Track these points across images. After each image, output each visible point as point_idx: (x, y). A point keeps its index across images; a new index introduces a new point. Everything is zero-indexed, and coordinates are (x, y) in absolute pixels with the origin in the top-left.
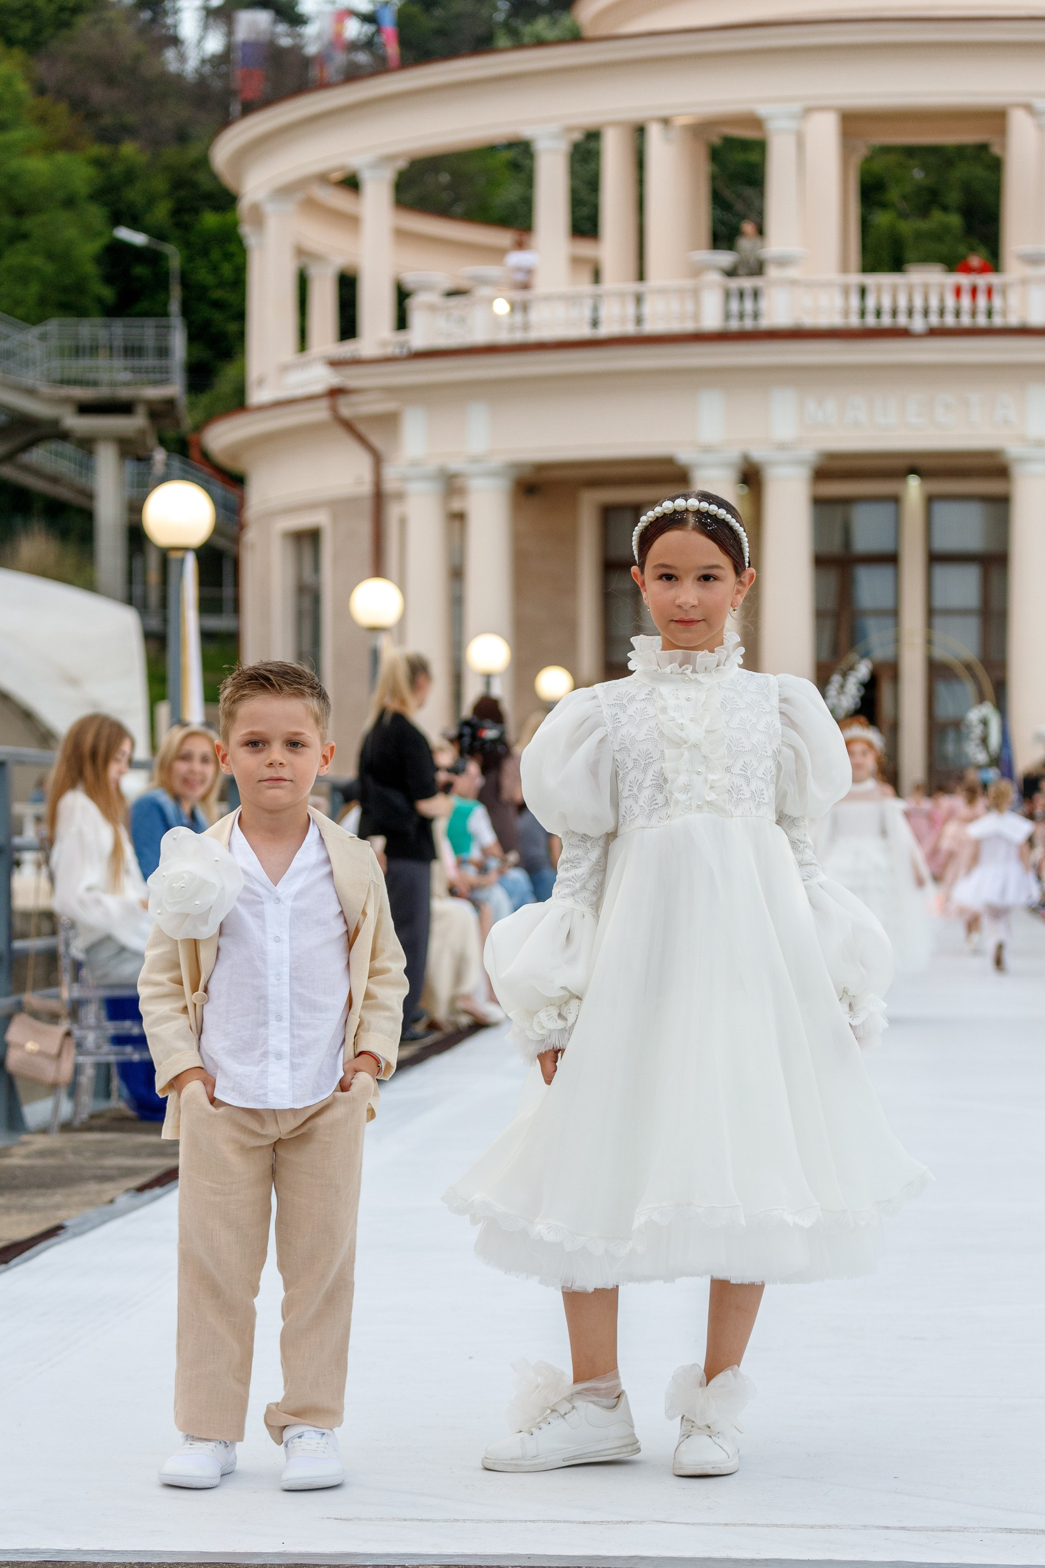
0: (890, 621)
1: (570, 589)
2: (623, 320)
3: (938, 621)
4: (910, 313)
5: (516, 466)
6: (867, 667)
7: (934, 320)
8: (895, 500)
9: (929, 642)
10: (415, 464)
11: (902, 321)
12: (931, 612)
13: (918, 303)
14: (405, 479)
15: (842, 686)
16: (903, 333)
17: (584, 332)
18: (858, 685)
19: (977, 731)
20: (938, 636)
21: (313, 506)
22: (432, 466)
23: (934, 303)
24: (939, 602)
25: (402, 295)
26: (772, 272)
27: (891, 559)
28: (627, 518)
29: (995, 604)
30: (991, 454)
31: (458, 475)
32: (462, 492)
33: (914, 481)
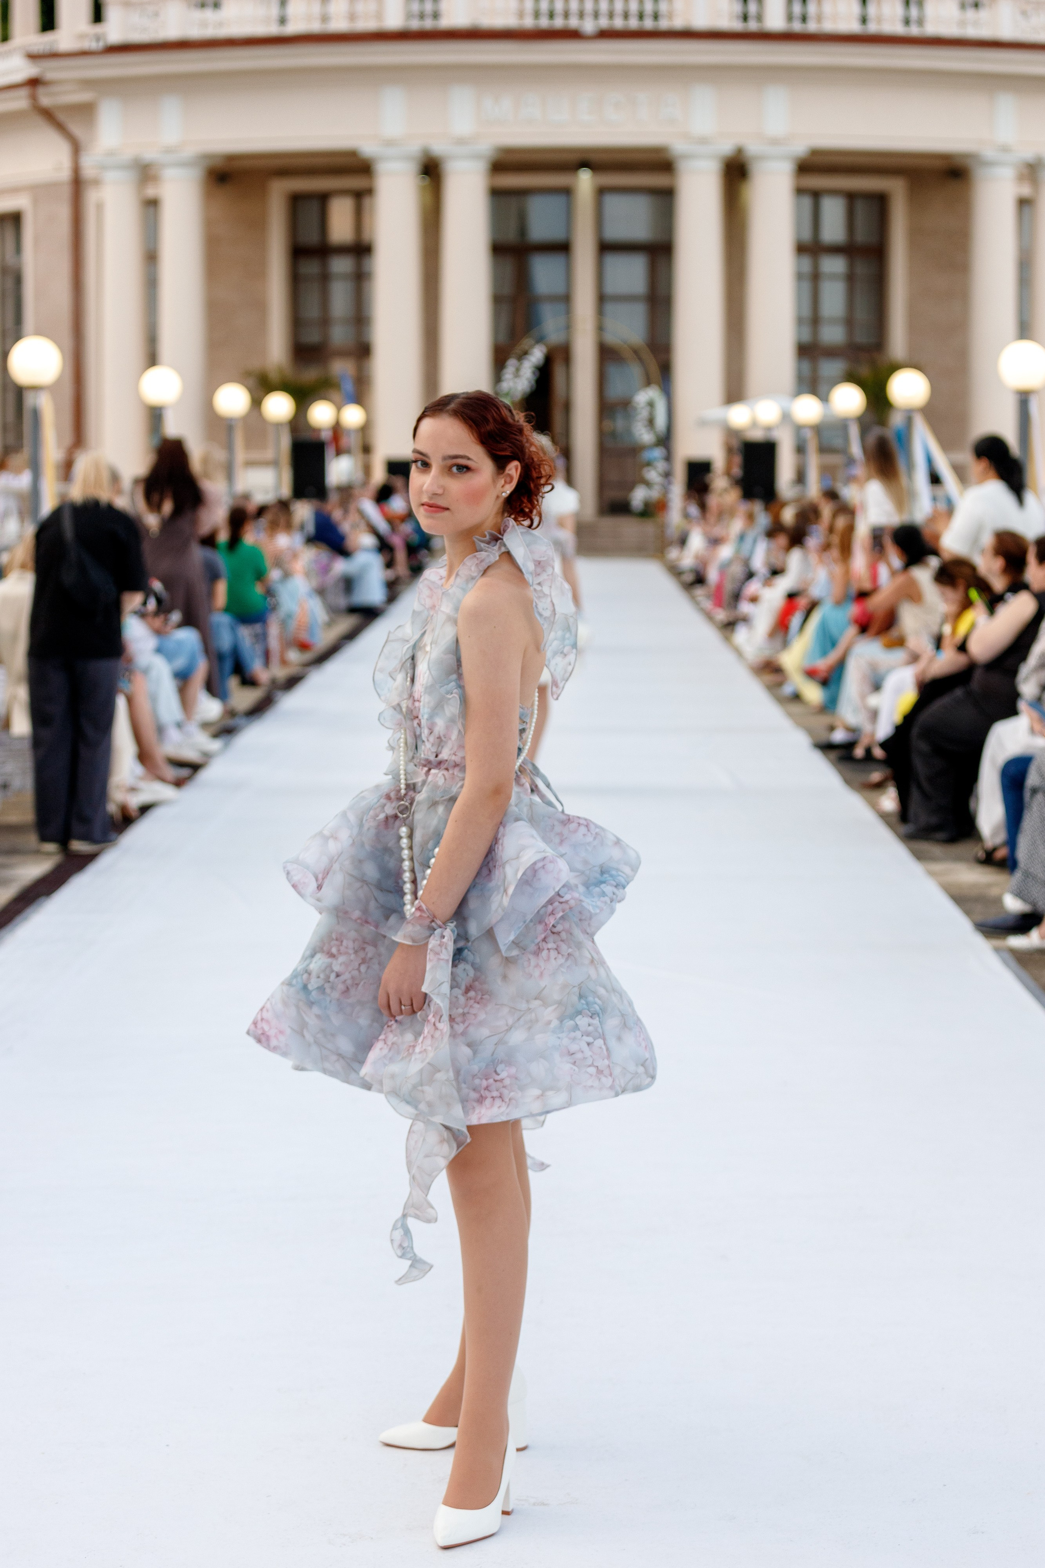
0: (562, 307)
1: (259, 272)
2: (309, 18)
3: (608, 307)
5: (206, 157)
6: (541, 351)
7: (604, 23)
8: (567, 192)
9: (600, 328)
10: (111, 153)
11: (574, 23)
12: (602, 299)
13: (589, 6)
14: (104, 168)
15: (518, 370)
16: (574, 35)
17: (273, 29)
18: (533, 369)
19: (644, 412)
20: (608, 322)
21: (14, 190)
22: (128, 154)
23: (604, 6)
24: (610, 288)
27: (563, 248)
28: (314, 206)
29: (662, 292)
30: (657, 150)
31: (151, 165)
32: (156, 179)
33: (585, 174)
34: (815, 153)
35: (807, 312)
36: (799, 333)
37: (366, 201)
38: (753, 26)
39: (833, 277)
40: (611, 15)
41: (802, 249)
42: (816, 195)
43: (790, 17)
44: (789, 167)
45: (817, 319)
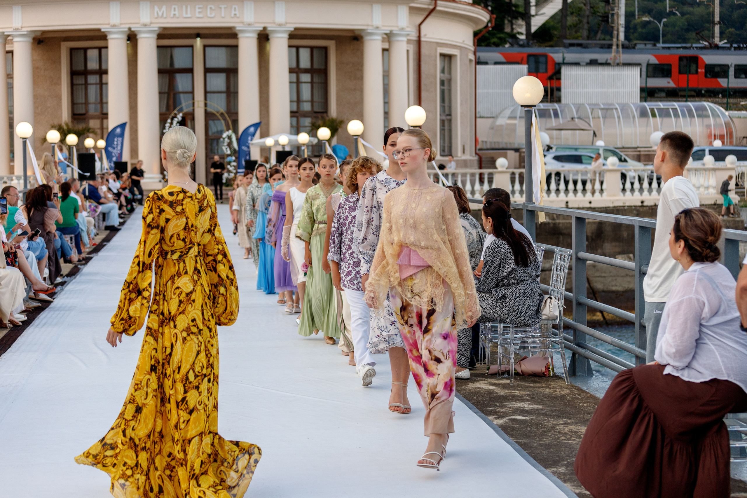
0: (190, 96)
1: (57, 83)
3: (208, 95)
5: (33, 32)
6: (181, 115)
8: (191, 47)
9: (206, 105)
12: (206, 92)
19: (227, 140)
20: (208, 102)
24: (209, 88)
27: (190, 71)
28: (82, 53)
29: (232, 90)
30: (230, 28)
31: (9, 36)
32: (12, 42)
33: (198, 39)
34: (296, 29)
35: (295, 98)
36: (291, 106)
37: (103, 51)
39: (305, 82)
41: (291, 71)
42: (298, 48)
44: (286, 36)
45: (299, 101)
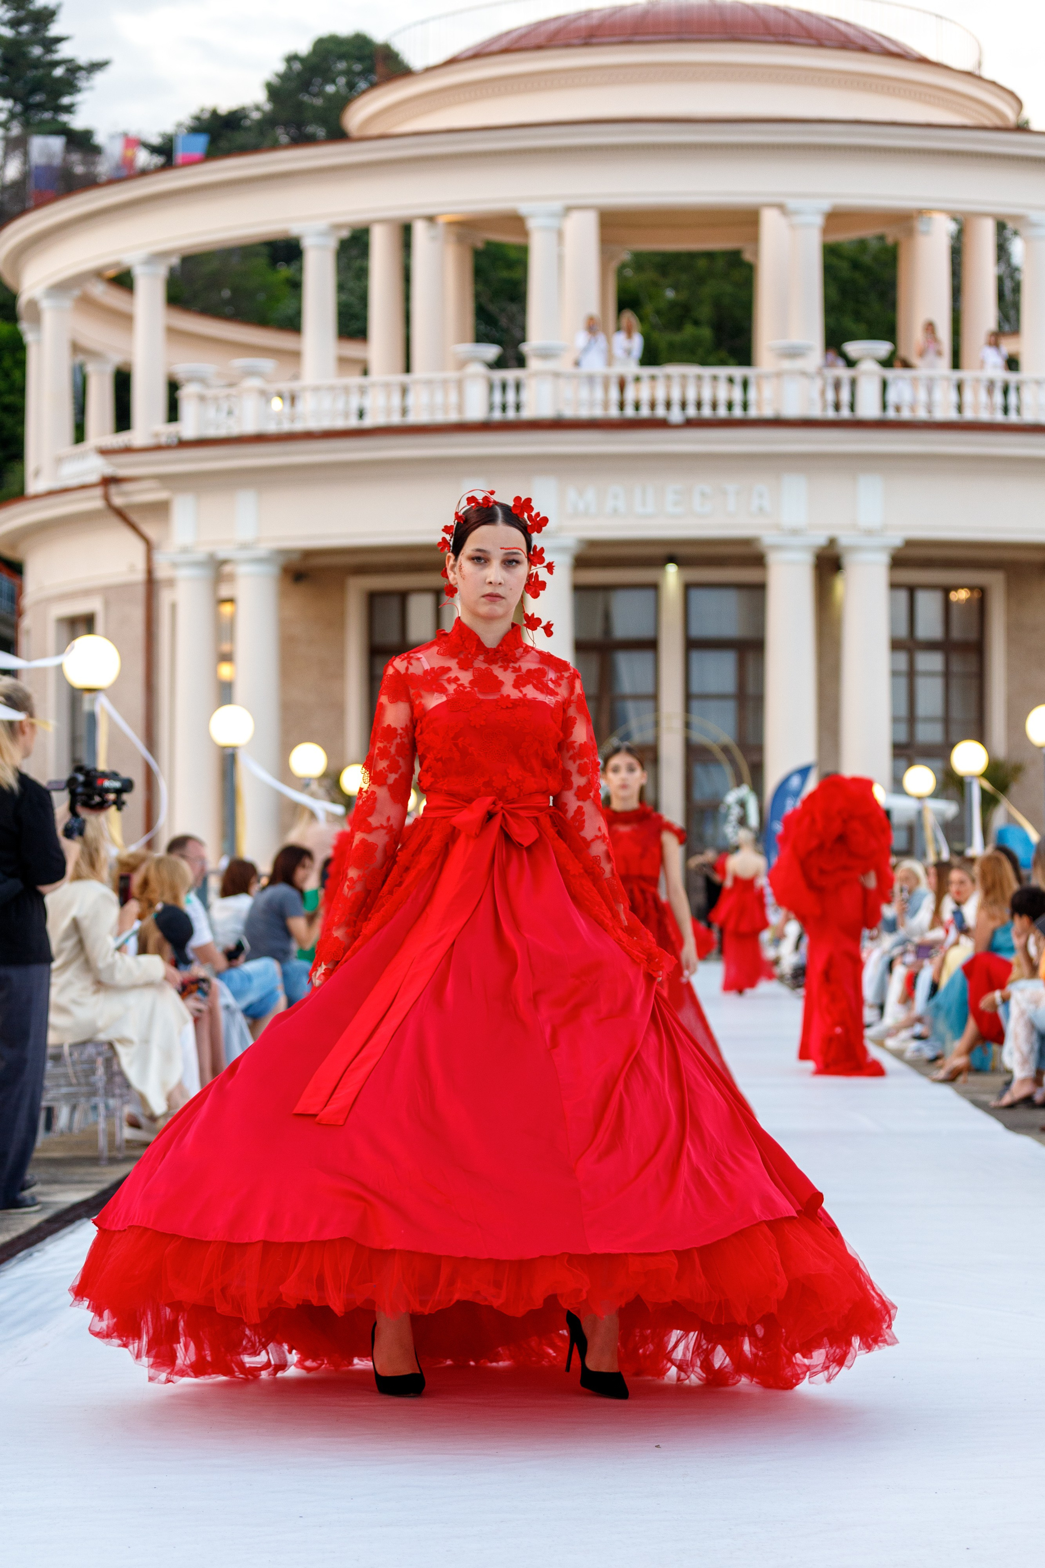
0: (648, 705)
1: (336, 674)
2: (388, 411)
3: (695, 705)
4: (668, 405)
5: (283, 553)
7: (691, 412)
8: (655, 587)
9: (687, 725)
10: (185, 550)
11: (660, 412)
12: (689, 697)
13: (676, 396)
14: (174, 566)
16: (662, 424)
17: (351, 422)
19: (735, 812)
20: (695, 719)
21: (86, 593)
22: (200, 554)
23: (691, 396)
24: (697, 687)
25: (173, 387)
26: (534, 364)
27: (650, 645)
28: (395, 603)
29: (751, 689)
30: (747, 542)
31: (224, 562)
32: (231, 578)
33: (672, 569)
34: (910, 544)
35: (903, 711)
36: (894, 732)
37: (445, 598)
38: (845, 413)
39: (930, 674)
40: (699, 405)
41: (896, 645)
42: (912, 590)
43: (884, 406)
44: (883, 559)
45: (912, 719)
